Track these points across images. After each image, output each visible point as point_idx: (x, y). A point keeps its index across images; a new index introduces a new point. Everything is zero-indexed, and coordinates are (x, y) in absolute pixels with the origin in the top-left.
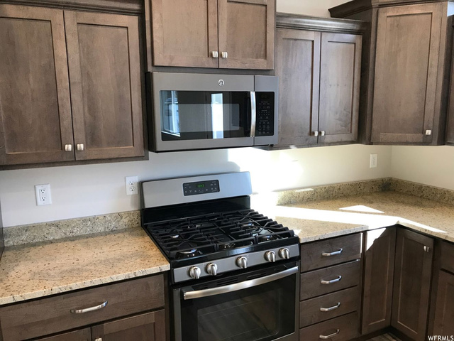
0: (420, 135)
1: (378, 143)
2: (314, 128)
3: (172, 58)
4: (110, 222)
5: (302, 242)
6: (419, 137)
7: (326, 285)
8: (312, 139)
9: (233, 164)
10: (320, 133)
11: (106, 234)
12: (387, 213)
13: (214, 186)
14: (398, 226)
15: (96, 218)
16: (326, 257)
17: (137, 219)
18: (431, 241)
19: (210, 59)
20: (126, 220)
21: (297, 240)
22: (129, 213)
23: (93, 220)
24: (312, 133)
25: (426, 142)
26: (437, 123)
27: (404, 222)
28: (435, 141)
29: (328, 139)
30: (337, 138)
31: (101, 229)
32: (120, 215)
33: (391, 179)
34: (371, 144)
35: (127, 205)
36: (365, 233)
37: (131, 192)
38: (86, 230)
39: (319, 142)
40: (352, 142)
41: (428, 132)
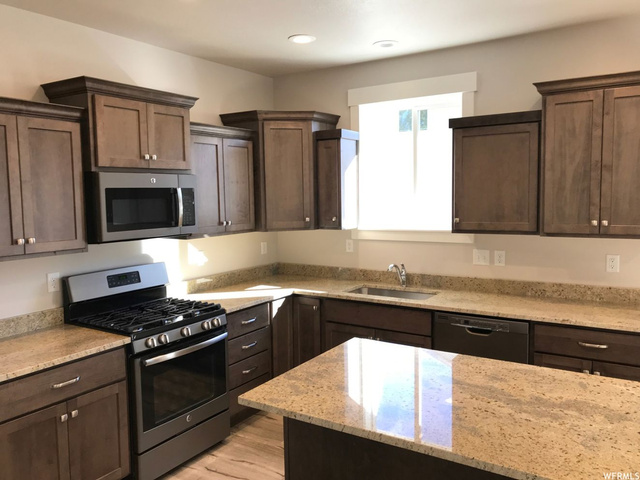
0: (302, 222)
1: (272, 230)
2: (222, 219)
3: (112, 160)
4: (34, 321)
5: (228, 312)
6: (302, 224)
7: (246, 349)
8: (221, 228)
9: (146, 257)
10: (227, 223)
11: (28, 333)
12: (283, 287)
13: (134, 277)
14: (294, 296)
15: (19, 318)
16: (245, 324)
17: (60, 316)
18: (318, 301)
19: (142, 161)
20: (49, 318)
21: (224, 311)
22: (52, 311)
23: (16, 320)
24: (221, 223)
25: (306, 227)
26: (313, 212)
27: (298, 291)
28: (313, 226)
29: (233, 228)
30: (240, 227)
31: (24, 329)
32: (43, 314)
33: (279, 264)
34: (266, 230)
35: (50, 302)
36: (271, 302)
37: (53, 288)
38: (9, 333)
39: (227, 232)
40: (251, 230)
41: (308, 219)
